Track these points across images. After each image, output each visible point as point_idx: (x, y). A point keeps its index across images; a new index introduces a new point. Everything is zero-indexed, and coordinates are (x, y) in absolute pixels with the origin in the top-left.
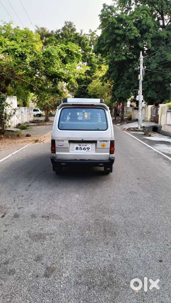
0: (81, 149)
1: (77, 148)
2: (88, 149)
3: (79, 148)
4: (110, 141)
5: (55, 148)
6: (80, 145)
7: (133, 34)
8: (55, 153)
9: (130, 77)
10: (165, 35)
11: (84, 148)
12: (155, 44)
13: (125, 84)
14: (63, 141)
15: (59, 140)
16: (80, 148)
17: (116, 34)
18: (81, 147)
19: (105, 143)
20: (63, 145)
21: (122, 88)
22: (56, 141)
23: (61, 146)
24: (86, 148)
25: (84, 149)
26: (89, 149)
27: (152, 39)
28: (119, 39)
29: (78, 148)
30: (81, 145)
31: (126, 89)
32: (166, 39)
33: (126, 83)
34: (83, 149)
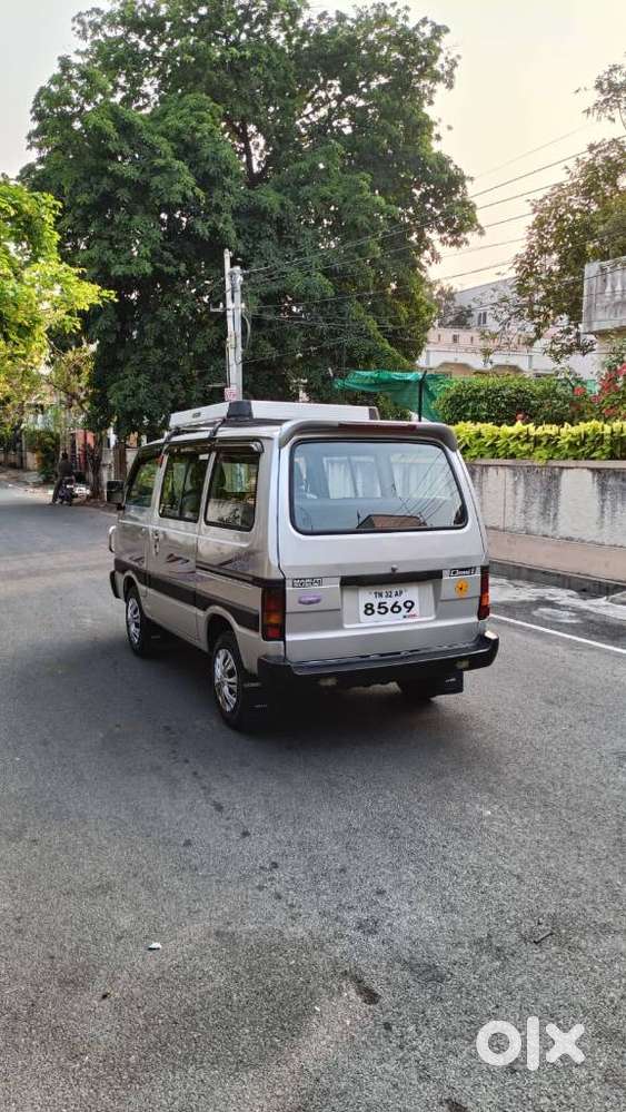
0: (383, 610)
1: (369, 609)
2: (410, 605)
3: (376, 608)
4: (478, 569)
5: (284, 617)
6: (381, 595)
7: (178, 187)
8: (283, 638)
9: (165, 337)
10: (277, 206)
11: (395, 605)
12: (244, 231)
13: (148, 364)
14: (317, 581)
15: (301, 582)
16: (380, 607)
17: (112, 175)
18: (383, 600)
19: (466, 576)
20: (318, 601)
21: (137, 376)
22: (288, 583)
23: (310, 603)
24: (401, 604)
25: (395, 608)
26: (410, 608)
27: (236, 213)
28: (124, 194)
29: (372, 605)
30: (384, 595)
31: (153, 381)
32: (279, 221)
33: (152, 359)
34: (392, 610)
